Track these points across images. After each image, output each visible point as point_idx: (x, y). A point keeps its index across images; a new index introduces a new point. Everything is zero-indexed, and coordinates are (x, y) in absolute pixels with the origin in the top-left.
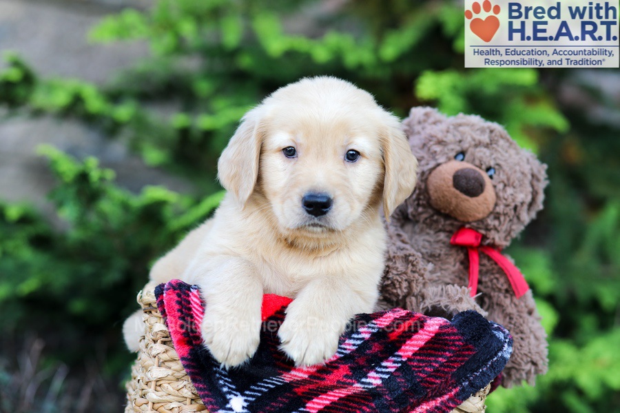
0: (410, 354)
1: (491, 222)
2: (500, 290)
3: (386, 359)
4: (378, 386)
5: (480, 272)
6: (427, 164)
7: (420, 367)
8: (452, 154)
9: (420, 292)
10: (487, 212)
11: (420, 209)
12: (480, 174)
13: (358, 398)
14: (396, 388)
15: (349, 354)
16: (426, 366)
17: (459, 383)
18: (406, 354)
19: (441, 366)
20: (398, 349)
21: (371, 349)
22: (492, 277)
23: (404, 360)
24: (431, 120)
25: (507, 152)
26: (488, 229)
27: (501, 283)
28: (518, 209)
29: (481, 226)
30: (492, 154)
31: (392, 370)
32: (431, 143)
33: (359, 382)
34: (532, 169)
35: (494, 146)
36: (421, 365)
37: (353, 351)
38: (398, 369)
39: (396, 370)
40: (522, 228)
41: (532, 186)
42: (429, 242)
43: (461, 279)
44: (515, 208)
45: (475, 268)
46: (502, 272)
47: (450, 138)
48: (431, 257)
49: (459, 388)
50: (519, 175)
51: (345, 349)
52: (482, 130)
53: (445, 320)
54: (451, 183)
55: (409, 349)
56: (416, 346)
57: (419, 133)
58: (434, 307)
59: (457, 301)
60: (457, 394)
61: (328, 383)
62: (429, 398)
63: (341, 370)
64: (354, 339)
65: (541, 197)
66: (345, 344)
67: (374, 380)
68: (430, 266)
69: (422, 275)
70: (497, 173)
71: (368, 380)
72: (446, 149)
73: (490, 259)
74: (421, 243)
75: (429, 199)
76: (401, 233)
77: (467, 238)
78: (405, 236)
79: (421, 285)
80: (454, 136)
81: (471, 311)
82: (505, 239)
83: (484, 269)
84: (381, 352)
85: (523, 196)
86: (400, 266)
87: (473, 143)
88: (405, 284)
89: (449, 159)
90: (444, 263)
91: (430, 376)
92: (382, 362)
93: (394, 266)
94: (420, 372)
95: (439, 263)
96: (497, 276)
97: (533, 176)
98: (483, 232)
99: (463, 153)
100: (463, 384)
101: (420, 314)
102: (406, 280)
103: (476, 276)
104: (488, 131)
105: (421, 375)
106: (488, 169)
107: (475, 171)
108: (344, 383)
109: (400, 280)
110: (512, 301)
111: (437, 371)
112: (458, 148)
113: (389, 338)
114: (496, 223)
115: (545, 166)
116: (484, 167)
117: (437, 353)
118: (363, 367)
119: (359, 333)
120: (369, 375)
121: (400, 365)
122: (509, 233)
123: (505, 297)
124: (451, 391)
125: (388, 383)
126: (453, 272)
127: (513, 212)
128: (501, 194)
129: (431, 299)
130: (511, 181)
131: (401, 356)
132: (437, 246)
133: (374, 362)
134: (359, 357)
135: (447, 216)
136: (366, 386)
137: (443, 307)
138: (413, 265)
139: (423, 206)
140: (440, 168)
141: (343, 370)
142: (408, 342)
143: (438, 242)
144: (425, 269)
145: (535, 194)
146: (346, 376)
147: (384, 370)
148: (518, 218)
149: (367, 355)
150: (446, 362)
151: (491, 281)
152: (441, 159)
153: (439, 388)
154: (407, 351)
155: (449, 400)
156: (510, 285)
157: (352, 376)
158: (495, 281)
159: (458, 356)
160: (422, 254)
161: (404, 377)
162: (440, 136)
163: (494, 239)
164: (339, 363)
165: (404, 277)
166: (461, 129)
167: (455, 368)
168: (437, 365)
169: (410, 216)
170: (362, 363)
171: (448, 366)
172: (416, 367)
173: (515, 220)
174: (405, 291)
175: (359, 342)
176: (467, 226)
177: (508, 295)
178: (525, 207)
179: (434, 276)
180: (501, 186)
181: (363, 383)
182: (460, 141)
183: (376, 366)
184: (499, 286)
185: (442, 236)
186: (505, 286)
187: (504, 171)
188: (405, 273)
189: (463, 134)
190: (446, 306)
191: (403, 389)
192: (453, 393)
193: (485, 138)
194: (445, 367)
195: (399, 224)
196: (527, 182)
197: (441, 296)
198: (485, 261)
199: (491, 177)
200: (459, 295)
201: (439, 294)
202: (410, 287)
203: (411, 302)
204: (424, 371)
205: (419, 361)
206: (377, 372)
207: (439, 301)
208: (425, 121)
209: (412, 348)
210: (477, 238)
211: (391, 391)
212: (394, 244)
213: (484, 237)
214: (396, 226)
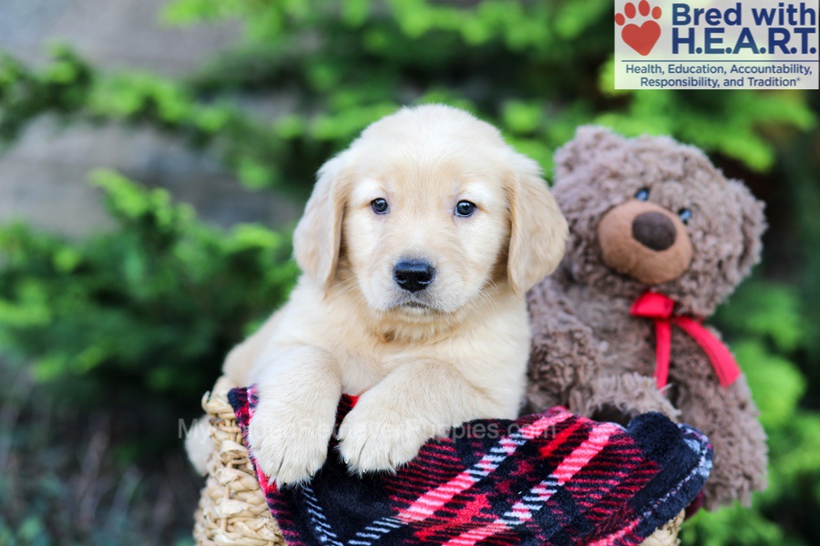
0: (569, 476)
1: (687, 284)
2: (699, 377)
3: (537, 484)
4: (527, 522)
5: (673, 352)
6: (597, 205)
7: (584, 493)
8: (632, 192)
9: (588, 383)
10: (680, 270)
11: (589, 268)
12: (669, 220)
13: (502, 540)
14: (552, 523)
15: (488, 477)
16: (591, 492)
17: (638, 513)
18: (563, 476)
19: (612, 491)
20: (553, 469)
21: (517, 470)
22: (689, 358)
23: (561, 484)
24: (604, 143)
25: (706, 186)
26: (682, 293)
27: (702, 367)
28: (724, 266)
29: (673, 289)
30: (685, 191)
31: (545, 499)
32: (603, 177)
33: (501, 517)
34: (743, 210)
35: (690, 179)
36: (585, 490)
37: (493, 473)
38: (553, 497)
39: (550, 499)
40: (730, 290)
41: (744, 232)
42: (601, 311)
43: (646, 362)
44: (720, 264)
45: (665, 347)
46: (702, 351)
47: (628, 169)
48: (605, 333)
49: (638, 521)
50: (724, 218)
51: (482, 470)
52: (673, 158)
53: (618, 426)
54: (629, 232)
55: (568, 469)
56: (578, 464)
57: (586, 162)
58: (606, 406)
59: (638, 398)
60: (637, 529)
61: (461, 520)
62: (599, 535)
63: (476, 502)
64: (494, 454)
65: (757, 247)
66: (482, 462)
67: (521, 513)
68: (604, 346)
69: (592, 359)
70: (694, 215)
71: (513, 514)
72: (623, 186)
73: (685, 334)
74: (591, 314)
75: (600, 254)
76: (565, 299)
77: (654, 307)
78: (570, 304)
79: (591, 373)
80: (634, 166)
81: (653, 413)
82: (707, 305)
83: (678, 347)
84: (530, 474)
85: (731, 247)
86: (562, 345)
87: (660, 176)
88: (568, 371)
89: (627, 199)
90: (622, 340)
91: (597, 505)
92: (532, 487)
93: (554, 345)
94: (584, 500)
95: (615, 342)
96: (696, 356)
97: (745, 218)
98: (675, 297)
99: (646, 189)
100: (645, 514)
101: (584, 418)
102: (571, 365)
103: (665, 357)
104: (681, 159)
105: (585, 504)
106: (681, 211)
107: (662, 216)
108: (481, 519)
109: (562, 364)
110: (716, 392)
111: (607, 498)
112: (639, 184)
113: (540, 454)
114: (693, 285)
115: (762, 205)
116: (675, 209)
117: (606, 474)
118: (507, 496)
119: (500, 446)
120: (514, 507)
121: (555, 491)
122: (711, 297)
123: (708, 386)
124: (627, 524)
125: (540, 517)
126: (636, 354)
127: (715, 270)
128: (699, 246)
129: (602, 395)
130: (713, 227)
131: (556, 480)
132: (612, 317)
133: (520, 488)
134: (501, 481)
135: (626, 277)
136: (511, 522)
137: (618, 406)
138: (581, 345)
139: (594, 263)
140: (615, 212)
141: (480, 502)
142: (566, 460)
143: (614, 311)
144: (596, 351)
145: (747, 244)
146: (484, 510)
147: (534, 499)
148: (724, 277)
149: (511, 477)
150: (619, 486)
151: (688, 363)
152: (617, 199)
153: (611, 521)
154: (564, 472)
155: (625, 537)
156: (713, 369)
157: (492, 509)
158: (693, 365)
159: (636, 477)
160: (593, 328)
161: (561, 508)
162: (615, 166)
163: (690, 307)
164: (474, 492)
165: (568, 361)
166: (645, 156)
167: (632, 493)
168: (607, 490)
169: (576, 277)
170: (504, 490)
171: (622, 491)
172: (578, 493)
173: (720, 280)
174: (569, 380)
175: (500, 459)
176: (654, 290)
177: (711, 384)
178: (734, 262)
179: (610, 360)
180: (699, 235)
181: (506, 518)
182: (643, 174)
183: (523, 495)
184: (699, 370)
185: (620, 304)
186: (707, 372)
187: (703, 214)
188: (569, 356)
189: (646, 163)
190: (622, 405)
191: (562, 525)
192: (630, 527)
193: (677, 169)
194: (618, 492)
195: (560, 287)
196: (736, 228)
197: (616, 389)
198: (679, 337)
199: (685, 222)
200: (640, 390)
201: (613, 387)
202: (575, 376)
203: (575, 399)
204: (589, 498)
205: (581, 485)
206: (525, 503)
207: (612, 397)
208: (595, 145)
209: (571, 468)
210: (666, 305)
211: (546, 528)
212: (554, 316)
213: (677, 305)
214: (556, 290)
